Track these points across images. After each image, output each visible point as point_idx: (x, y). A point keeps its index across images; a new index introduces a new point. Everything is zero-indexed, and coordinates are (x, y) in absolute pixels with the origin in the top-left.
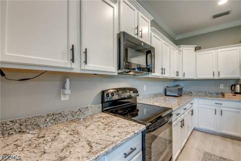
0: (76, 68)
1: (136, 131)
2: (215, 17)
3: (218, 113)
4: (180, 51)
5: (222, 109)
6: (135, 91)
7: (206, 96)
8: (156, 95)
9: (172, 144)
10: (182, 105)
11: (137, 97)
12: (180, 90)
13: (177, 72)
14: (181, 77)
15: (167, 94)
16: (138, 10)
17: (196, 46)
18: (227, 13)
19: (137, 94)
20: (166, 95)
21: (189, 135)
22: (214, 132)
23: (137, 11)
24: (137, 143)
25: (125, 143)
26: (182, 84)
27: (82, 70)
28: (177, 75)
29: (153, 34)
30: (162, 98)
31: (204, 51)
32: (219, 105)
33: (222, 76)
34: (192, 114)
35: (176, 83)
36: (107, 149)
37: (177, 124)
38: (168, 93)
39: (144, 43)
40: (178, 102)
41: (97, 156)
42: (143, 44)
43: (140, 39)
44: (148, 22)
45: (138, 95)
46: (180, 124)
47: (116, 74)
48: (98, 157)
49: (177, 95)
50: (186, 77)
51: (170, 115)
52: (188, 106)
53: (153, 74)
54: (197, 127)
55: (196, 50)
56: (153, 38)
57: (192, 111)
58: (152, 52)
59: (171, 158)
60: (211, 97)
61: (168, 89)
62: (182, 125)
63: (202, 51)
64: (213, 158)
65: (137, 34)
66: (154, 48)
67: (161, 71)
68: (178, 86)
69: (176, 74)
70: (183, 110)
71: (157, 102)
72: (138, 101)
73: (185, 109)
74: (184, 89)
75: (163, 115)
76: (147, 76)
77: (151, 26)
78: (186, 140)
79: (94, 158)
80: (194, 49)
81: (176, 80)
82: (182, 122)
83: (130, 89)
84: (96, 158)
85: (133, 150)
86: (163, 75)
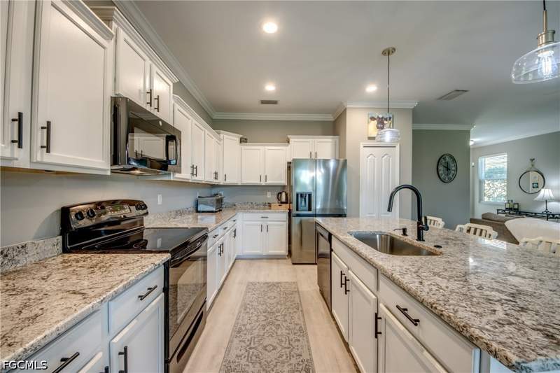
0: (22, 159)
1: (157, 263)
2: (263, 102)
3: (265, 229)
4: (220, 140)
5: (269, 223)
6: (141, 206)
7: (253, 208)
8: (180, 213)
9: (206, 288)
10: (221, 222)
11: (145, 218)
12: (220, 201)
13: (216, 173)
14: (221, 181)
15: (199, 210)
16: (151, 59)
17: (241, 136)
18: (275, 102)
19: (145, 211)
20: (197, 211)
21: (230, 266)
22: (260, 255)
23: (149, 62)
24: (157, 280)
25: (142, 279)
26: (222, 193)
27: (37, 163)
28: (216, 178)
29: (177, 107)
30: (191, 216)
31: (251, 145)
32: (265, 219)
33: (269, 182)
34: (235, 235)
35: (214, 191)
36: (116, 289)
37: (215, 250)
38: (201, 208)
39: (163, 121)
40: (216, 219)
41: (102, 298)
42: (160, 123)
43: (155, 113)
44: (169, 85)
45: (147, 213)
46: (218, 251)
47: (109, 173)
48: (104, 299)
49: (214, 209)
50: (229, 181)
51: (205, 237)
52: (229, 224)
53: (177, 175)
54: (240, 254)
55: (241, 142)
56: (177, 113)
57: (235, 231)
58: (177, 138)
59: (205, 302)
60: (257, 209)
61: (200, 200)
62: (221, 252)
63: (249, 145)
64: (257, 286)
65: (151, 103)
66: (180, 132)
67: (190, 171)
68: (216, 195)
69: (213, 176)
70: (222, 230)
71: (184, 223)
72: (146, 224)
73: (225, 228)
74: (225, 200)
75: (192, 240)
76: (166, 178)
77: (174, 93)
78: (225, 275)
79: (98, 300)
80: (238, 140)
81: (213, 186)
82: (221, 246)
83: (131, 203)
84: (102, 301)
85: (151, 290)
86: (195, 178)
